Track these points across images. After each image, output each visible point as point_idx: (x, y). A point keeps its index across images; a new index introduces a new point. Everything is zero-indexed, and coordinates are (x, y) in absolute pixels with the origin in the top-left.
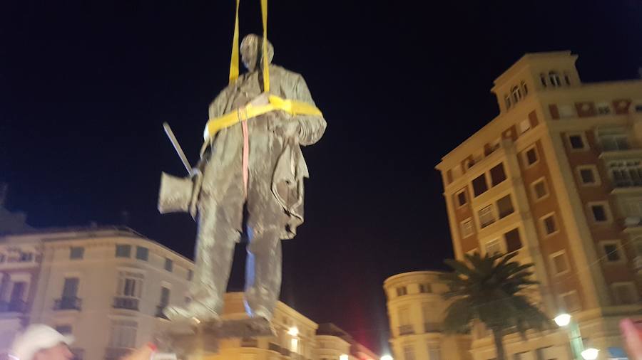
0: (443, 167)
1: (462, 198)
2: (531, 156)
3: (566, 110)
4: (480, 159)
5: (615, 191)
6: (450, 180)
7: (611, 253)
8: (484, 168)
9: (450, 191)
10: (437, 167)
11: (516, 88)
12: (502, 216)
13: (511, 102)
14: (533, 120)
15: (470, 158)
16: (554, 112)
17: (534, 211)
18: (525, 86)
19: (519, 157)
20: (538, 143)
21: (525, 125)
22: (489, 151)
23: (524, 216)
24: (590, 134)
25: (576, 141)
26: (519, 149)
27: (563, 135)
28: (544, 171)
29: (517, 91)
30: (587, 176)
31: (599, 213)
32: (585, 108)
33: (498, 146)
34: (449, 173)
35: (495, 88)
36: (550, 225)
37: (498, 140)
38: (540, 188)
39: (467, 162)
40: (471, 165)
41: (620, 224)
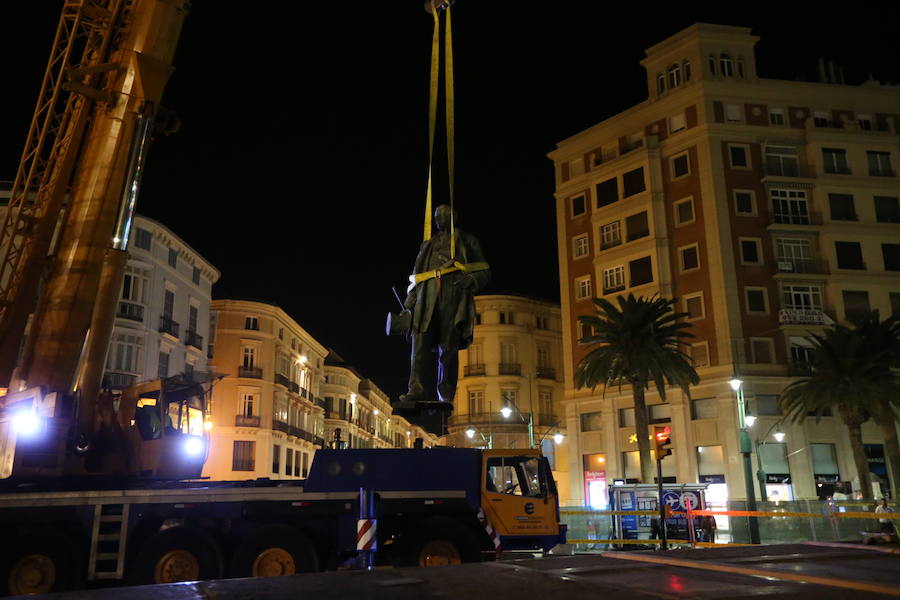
0: (557, 156)
1: (579, 205)
2: (681, 165)
3: (733, 111)
4: (611, 157)
5: (773, 227)
6: (566, 178)
7: (756, 301)
8: (616, 171)
9: (563, 192)
10: (549, 155)
11: (675, 66)
12: (631, 238)
13: (666, 87)
14: (692, 119)
15: (598, 151)
16: (718, 112)
17: (673, 237)
18: (688, 67)
19: (664, 162)
20: (693, 150)
21: (679, 121)
22: (626, 148)
23: (659, 243)
24: (756, 148)
25: (738, 155)
26: (667, 152)
27: (724, 144)
28: (694, 188)
29: (674, 71)
30: (744, 203)
31: (750, 251)
32: (757, 112)
33: (639, 143)
34: (565, 167)
35: (646, 60)
36: (690, 258)
37: (640, 135)
38: (685, 209)
39: (593, 157)
40: (598, 162)
41: (772, 267)
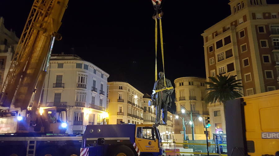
0: (204, 35)
1: (211, 49)
2: (242, 34)
3: (259, 15)
4: (220, 33)
5: (274, 51)
6: (207, 41)
7: (269, 75)
8: (222, 38)
9: (206, 45)
10: (202, 35)
11: (239, 4)
12: (227, 58)
13: (236, 10)
14: (245, 19)
15: (216, 32)
16: (254, 16)
17: (240, 56)
18: (243, 3)
19: (237, 33)
20: (246, 29)
21: (241, 20)
22: (225, 30)
23: (236, 58)
24: (267, 26)
25: (261, 29)
26: (237, 30)
27: (256, 26)
28: (247, 40)
30: (264, 44)
31: (266, 59)
32: (267, 15)
33: (229, 28)
34: (207, 38)
35: (230, 3)
36: (246, 62)
37: (229, 26)
38: (244, 47)
39: (215, 34)
40: (216, 35)
41: (274, 63)
